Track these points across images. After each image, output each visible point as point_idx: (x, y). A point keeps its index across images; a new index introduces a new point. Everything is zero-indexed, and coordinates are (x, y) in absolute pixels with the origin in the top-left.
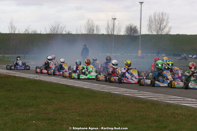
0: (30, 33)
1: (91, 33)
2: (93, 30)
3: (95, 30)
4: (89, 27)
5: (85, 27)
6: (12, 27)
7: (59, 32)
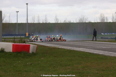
0: (67, 22)
1: (103, 21)
2: (104, 20)
3: (105, 20)
4: (102, 18)
5: (99, 18)
6: (57, 19)
7: (84, 22)
